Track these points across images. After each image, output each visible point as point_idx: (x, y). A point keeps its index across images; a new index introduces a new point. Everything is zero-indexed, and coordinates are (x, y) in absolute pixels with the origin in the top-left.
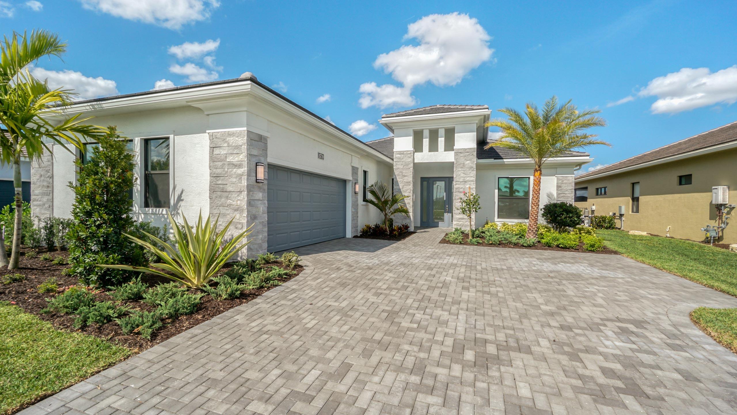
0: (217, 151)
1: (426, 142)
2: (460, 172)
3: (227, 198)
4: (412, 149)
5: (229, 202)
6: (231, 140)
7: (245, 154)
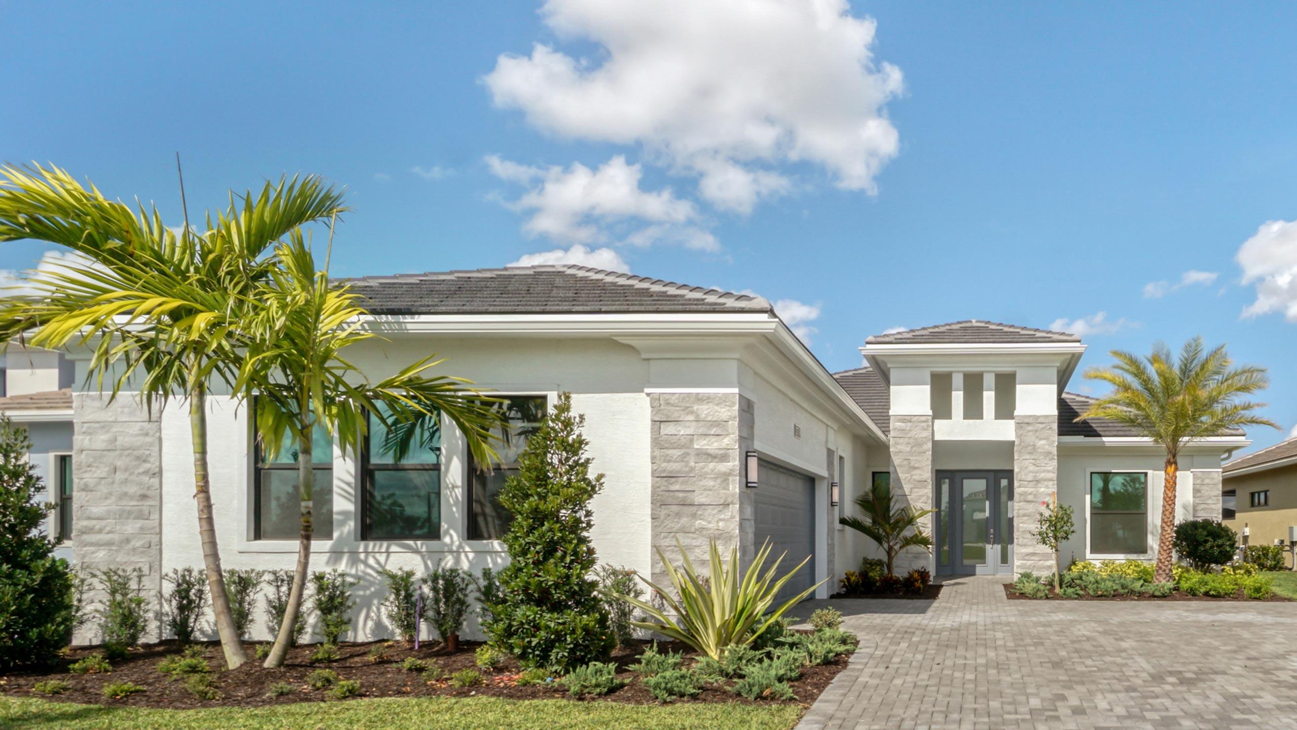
0: (668, 429)
1: (958, 398)
2: (1027, 462)
3: (694, 516)
4: (930, 413)
5: (698, 523)
6: (704, 410)
7: (735, 436)
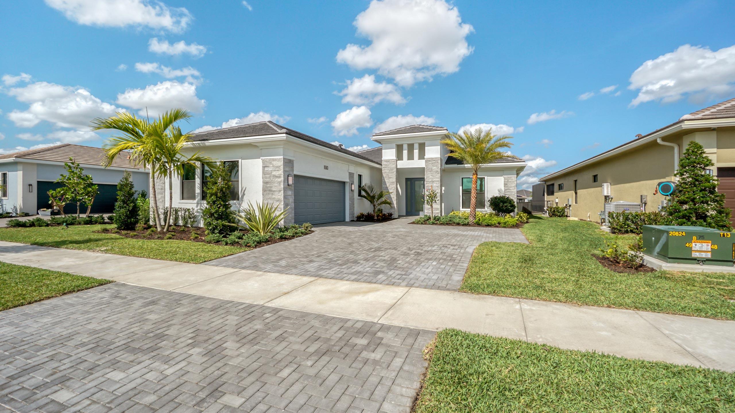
0: (266, 169)
1: (405, 153)
2: (429, 175)
3: (272, 194)
4: (395, 158)
5: (273, 196)
6: (275, 163)
7: (282, 170)
